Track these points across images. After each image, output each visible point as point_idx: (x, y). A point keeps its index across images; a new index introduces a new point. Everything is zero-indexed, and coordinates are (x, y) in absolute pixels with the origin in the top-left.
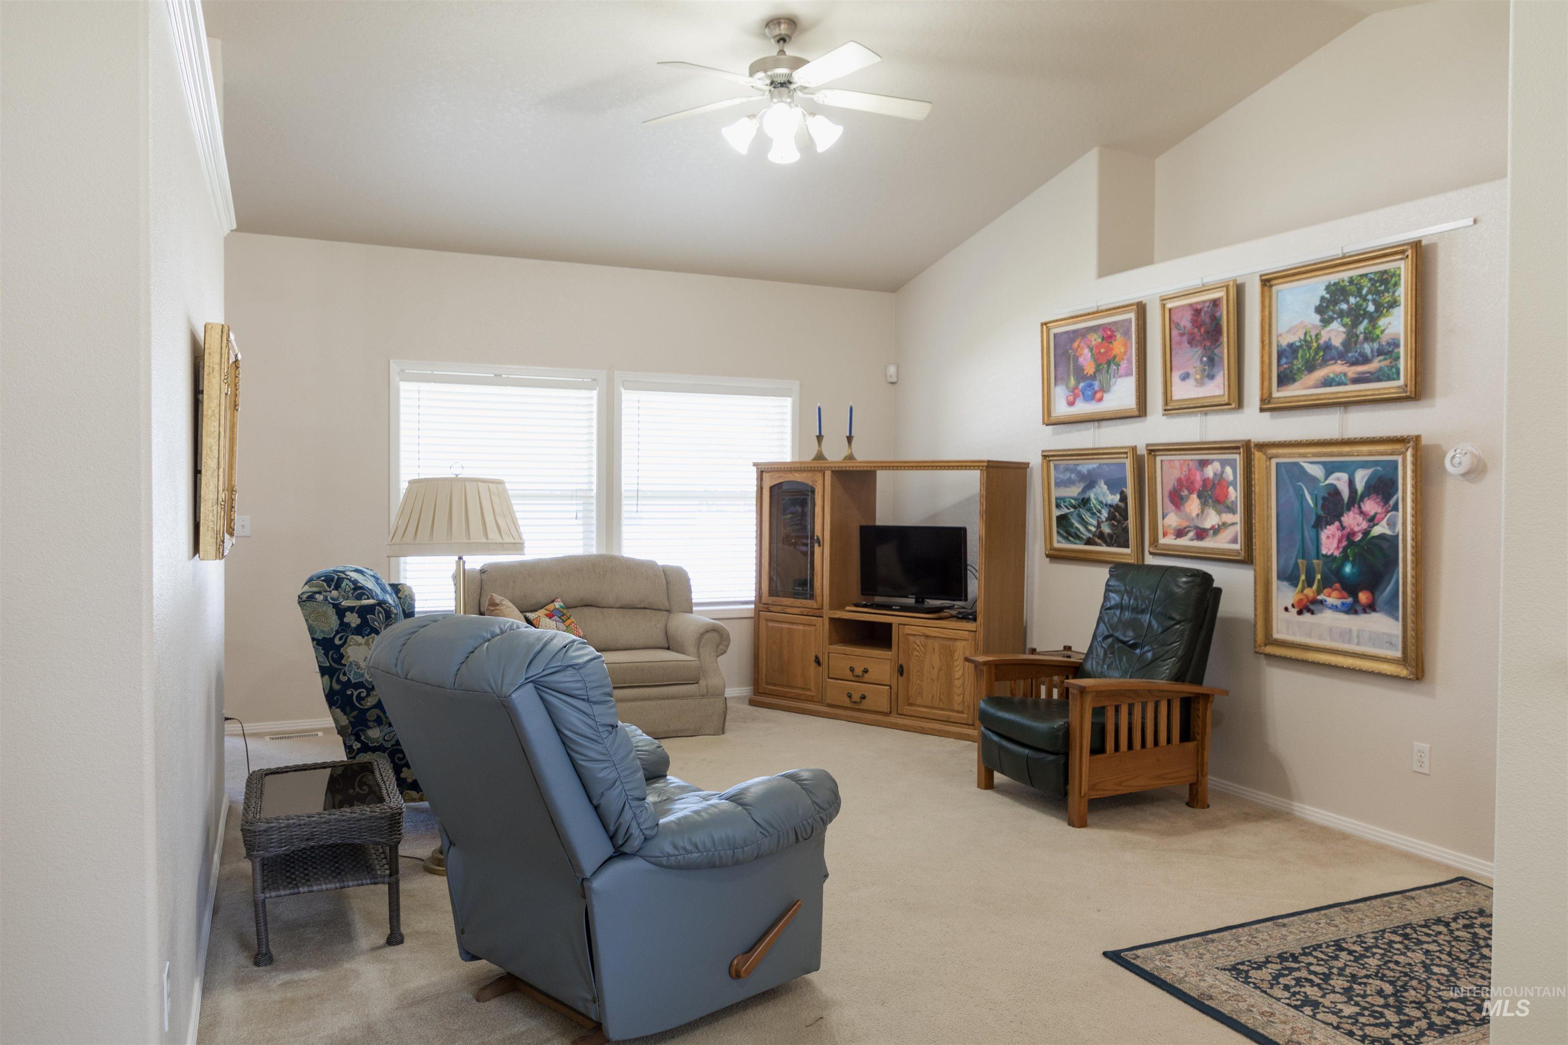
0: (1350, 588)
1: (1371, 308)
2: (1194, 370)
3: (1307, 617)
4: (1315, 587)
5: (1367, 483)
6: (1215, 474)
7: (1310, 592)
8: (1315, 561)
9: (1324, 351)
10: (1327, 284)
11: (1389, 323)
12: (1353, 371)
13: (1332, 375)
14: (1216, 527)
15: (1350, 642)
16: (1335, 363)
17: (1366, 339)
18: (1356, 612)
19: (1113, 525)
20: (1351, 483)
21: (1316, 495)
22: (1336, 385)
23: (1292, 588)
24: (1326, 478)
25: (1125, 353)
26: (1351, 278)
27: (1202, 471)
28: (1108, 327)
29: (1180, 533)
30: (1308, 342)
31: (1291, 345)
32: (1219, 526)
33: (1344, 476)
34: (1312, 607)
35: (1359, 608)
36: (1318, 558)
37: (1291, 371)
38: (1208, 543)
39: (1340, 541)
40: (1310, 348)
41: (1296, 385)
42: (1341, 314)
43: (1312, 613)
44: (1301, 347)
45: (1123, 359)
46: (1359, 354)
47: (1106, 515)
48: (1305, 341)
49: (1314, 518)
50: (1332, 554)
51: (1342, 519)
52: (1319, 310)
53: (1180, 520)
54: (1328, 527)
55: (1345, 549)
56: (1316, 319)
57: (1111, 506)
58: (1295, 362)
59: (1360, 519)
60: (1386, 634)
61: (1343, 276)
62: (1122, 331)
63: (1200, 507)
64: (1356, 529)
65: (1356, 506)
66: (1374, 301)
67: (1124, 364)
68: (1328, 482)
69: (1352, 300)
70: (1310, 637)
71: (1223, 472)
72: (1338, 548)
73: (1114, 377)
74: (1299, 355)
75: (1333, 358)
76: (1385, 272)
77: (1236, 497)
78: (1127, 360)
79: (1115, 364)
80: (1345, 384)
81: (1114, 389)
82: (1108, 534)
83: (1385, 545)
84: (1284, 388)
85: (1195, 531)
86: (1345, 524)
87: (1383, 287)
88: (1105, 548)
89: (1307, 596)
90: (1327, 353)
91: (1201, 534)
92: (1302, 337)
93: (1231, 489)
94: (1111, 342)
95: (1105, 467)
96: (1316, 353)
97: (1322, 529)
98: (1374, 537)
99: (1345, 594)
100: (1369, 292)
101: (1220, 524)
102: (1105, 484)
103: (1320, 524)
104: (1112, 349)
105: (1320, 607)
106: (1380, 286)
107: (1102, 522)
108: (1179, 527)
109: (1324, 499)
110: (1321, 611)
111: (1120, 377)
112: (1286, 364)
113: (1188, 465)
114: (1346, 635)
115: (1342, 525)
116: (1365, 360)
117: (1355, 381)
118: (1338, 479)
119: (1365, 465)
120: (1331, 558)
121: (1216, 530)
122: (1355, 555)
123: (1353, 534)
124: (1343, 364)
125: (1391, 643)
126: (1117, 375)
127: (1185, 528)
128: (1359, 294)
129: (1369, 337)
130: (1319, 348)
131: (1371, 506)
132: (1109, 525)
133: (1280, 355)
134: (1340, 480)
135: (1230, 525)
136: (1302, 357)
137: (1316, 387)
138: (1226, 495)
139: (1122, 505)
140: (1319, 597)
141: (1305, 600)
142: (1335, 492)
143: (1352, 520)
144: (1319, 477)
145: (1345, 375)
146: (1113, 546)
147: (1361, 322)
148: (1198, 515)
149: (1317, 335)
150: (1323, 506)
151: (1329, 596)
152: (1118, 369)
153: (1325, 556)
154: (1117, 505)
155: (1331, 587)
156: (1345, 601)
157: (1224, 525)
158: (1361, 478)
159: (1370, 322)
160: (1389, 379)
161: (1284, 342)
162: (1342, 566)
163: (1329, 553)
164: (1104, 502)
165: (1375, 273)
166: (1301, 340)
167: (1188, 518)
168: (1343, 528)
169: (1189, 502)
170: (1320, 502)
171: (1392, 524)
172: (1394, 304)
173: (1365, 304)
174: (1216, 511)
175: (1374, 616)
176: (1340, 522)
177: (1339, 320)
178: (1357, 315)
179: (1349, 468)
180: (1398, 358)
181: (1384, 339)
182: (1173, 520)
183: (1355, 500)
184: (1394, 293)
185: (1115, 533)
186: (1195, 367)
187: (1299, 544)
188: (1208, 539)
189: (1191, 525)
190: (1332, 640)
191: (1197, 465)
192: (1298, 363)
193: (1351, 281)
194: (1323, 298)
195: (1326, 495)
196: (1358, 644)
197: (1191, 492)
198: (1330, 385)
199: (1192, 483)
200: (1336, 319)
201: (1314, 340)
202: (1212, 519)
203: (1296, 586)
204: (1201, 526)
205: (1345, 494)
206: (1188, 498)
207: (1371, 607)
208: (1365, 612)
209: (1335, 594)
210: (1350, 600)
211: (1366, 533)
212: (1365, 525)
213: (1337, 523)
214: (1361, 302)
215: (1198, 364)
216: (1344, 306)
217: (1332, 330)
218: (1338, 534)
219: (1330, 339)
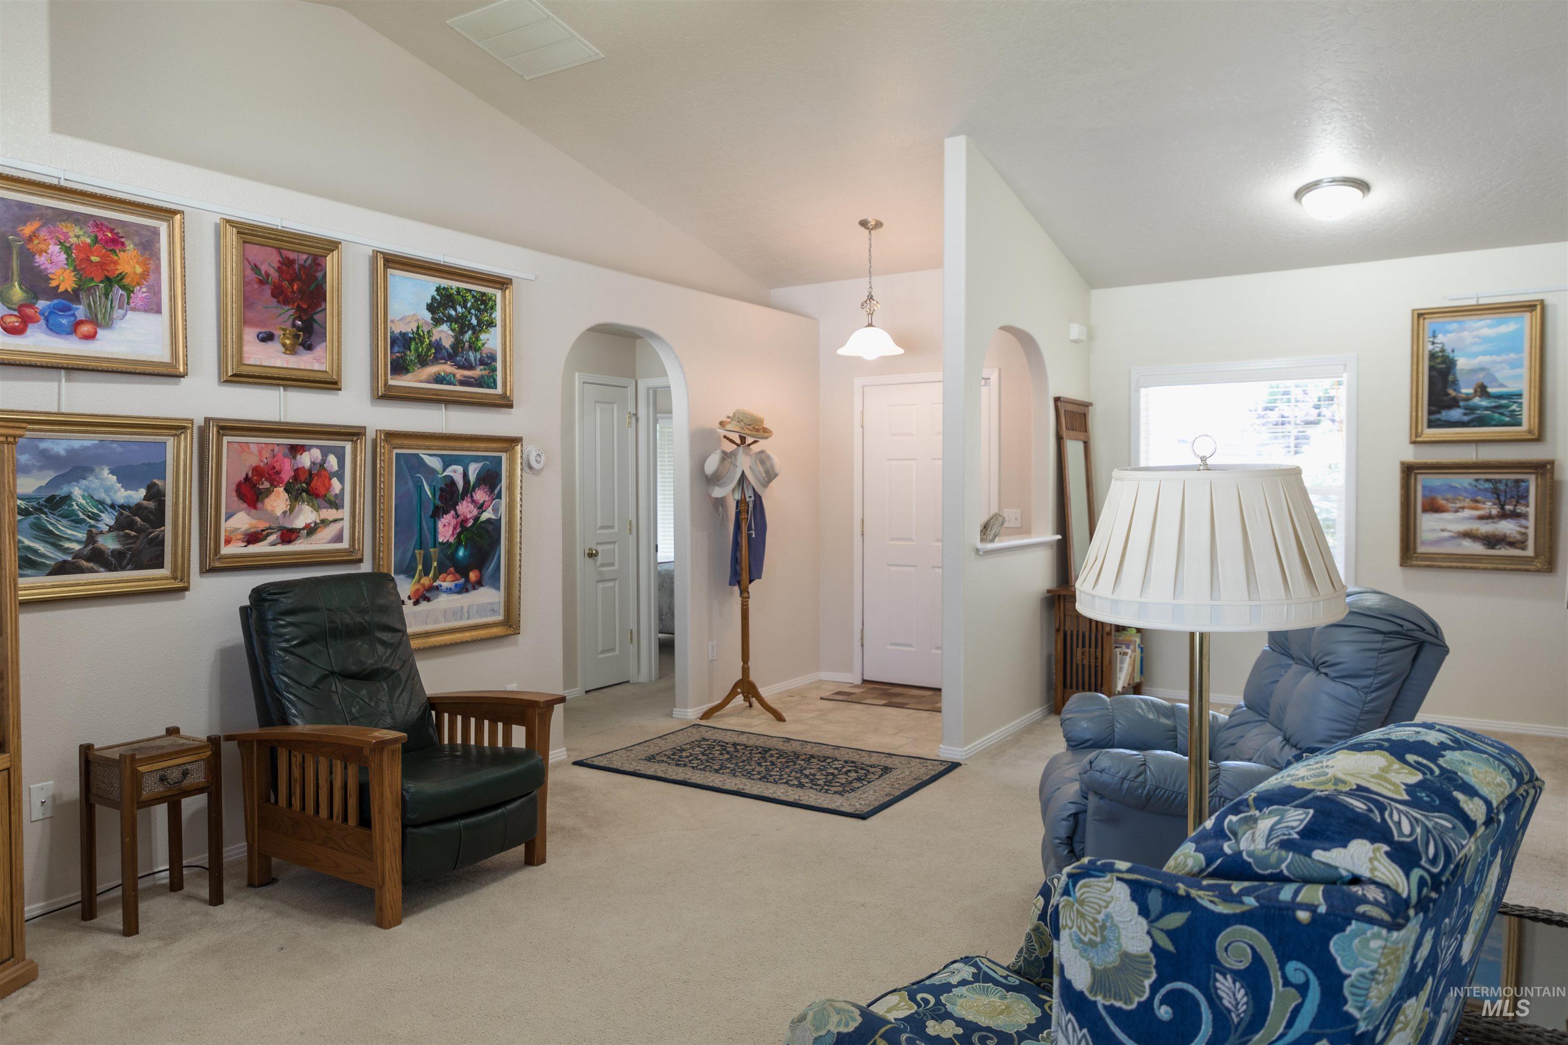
0: (462, 570)
1: (474, 321)
2: (282, 332)
3: (424, 605)
4: (431, 575)
5: (477, 475)
6: (313, 463)
7: (426, 581)
8: (432, 550)
9: (436, 349)
10: (438, 286)
11: (488, 339)
12: (461, 373)
13: (443, 374)
14: (313, 525)
15: (461, 619)
16: (446, 363)
17: (470, 347)
18: (467, 591)
19: (127, 536)
20: (465, 475)
21: (434, 486)
22: (446, 384)
23: (409, 580)
24: (444, 471)
25: (144, 276)
26: (458, 288)
27: (294, 457)
28: (106, 224)
29: (253, 538)
30: (421, 336)
31: (403, 335)
32: (316, 524)
33: (460, 469)
34: (428, 595)
35: (469, 586)
36: (435, 547)
37: (404, 361)
38: (300, 546)
39: (455, 528)
40: (422, 343)
41: (409, 376)
42: (450, 319)
43: (428, 600)
44: (414, 339)
45: (138, 284)
46: (465, 359)
47: (112, 523)
48: (418, 333)
49: (432, 507)
50: (448, 541)
51: (457, 507)
52: (430, 308)
53: (254, 522)
54: (445, 516)
55: (459, 535)
56: (428, 316)
57: (122, 507)
58: (408, 353)
59: (471, 507)
60: (490, 603)
61: (454, 285)
62: (136, 239)
63: (288, 502)
64: (469, 516)
65: (469, 495)
66: (476, 316)
67: (141, 293)
68: (445, 474)
69: (459, 309)
70: (426, 624)
71: (324, 461)
72: (453, 534)
73: (120, 307)
74: (412, 347)
75: (443, 358)
76: (484, 294)
77: (342, 490)
78: (148, 287)
79: (123, 288)
80: (455, 385)
81: (119, 325)
82: (113, 551)
83: (490, 528)
84: (398, 377)
85: (279, 533)
86: (459, 512)
87: (483, 307)
88: (105, 575)
89: (423, 585)
90: (438, 353)
91: (288, 535)
92: (415, 330)
93: (335, 481)
94: (114, 251)
95: (115, 445)
96: (428, 350)
97: (439, 519)
98: (482, 522)
99: (458, 576)
100: (473, 306)
101: (318, 521)
102: (112, 472)
103: (437, 513)
104: (116, 263)
105: (435, 593)
106: (481, 305)
107: (101, 533)
108: (253, 530)
109: (441, 489)
110: (437, 597)
111: (134, 309)
112: (398, 352)
113: (273, 451)
114: (458, 613)
115: (456, 514)
116: (471, 367)
117: (463, 383)
118: (455, 471)
119: (476, 459)
120: (447, 544)
121: (311, 530)
122: (467, 539)
123: (465, 521)
124: (452, 366)
125: (493, 611)
126: (127, 304)
127: (263, 530)
128: (465, 306)
129: (473, 347)
130: (431, 345)
131: (480, 495)
132: (118, 536)
133: (394, 342)
134: (455, 472)
135: (331, 522)
136: (416, 350)
137: (429, 382)
138: (329, 487)
139: (151, 505)
140: (435, 584)
141: (422, 590)
142: (451, 483)
143: (466, 508)
144: (437, 469)
145: (454, 375)
146: (123, 569)
147: (466, 332)
148: (285, 513)
149: (429, 332)
150: (441, 497)
151: (444, 581)
152: (129, 297)
153: (442, 544)
154: (139, 506)
155: (446, 572)
156: (457, 582)
157: (325, 523)
158: (474, 470)
159: (474, 333)
160: (489, 387)
161: (397, 331)
162: (457, 550)
163: (445, 541)
164: (109, 502)
165: (478, 292)
166: (413, 333)
167: (272, 516)
168: (457, 515)
169: (272, 497)
170: (438, 493)
171: (496, 510)
172: (491, 324)
173: (469, 316)
174: (313, 506)
175: (482, 591)
176: (456, 511)
177: (448, 324)
178: (462, 324)
179: (463, 462)
180: (495, 370)
181: (485, 351)
182: (242, 521)
183: (468, 490)
184: (491, 315)
185: (129, 549)
186: (284, 330)
187: (416, 536)
188: (298, 542)
189: (273, 526)
190: (446, 620)
191: (287, 451)
192: (411, 355)
193: (458, 291)
194: (433, 298)
195: (443, 486)
196: (468, 618)
197: (274, 484)
198: (442, 383)
199: (278, 473)
200: (446, 322)
201: (426, 336)
202: (306, 515)
203: (413, 577)
204: (290, 527)
205: (460, 484)
206: (268, 492)
207: (479, 583)
208: (474, 588)
209: (450, 578)
210: (463, 580)
211: (477, 518)
212: (475, 512)
213: (452, 512)
214: (466, 313)
215: (288, 325)
216: (453, 313)
217: (442, 331)
218: (454, 522)
219: (440, 339)
